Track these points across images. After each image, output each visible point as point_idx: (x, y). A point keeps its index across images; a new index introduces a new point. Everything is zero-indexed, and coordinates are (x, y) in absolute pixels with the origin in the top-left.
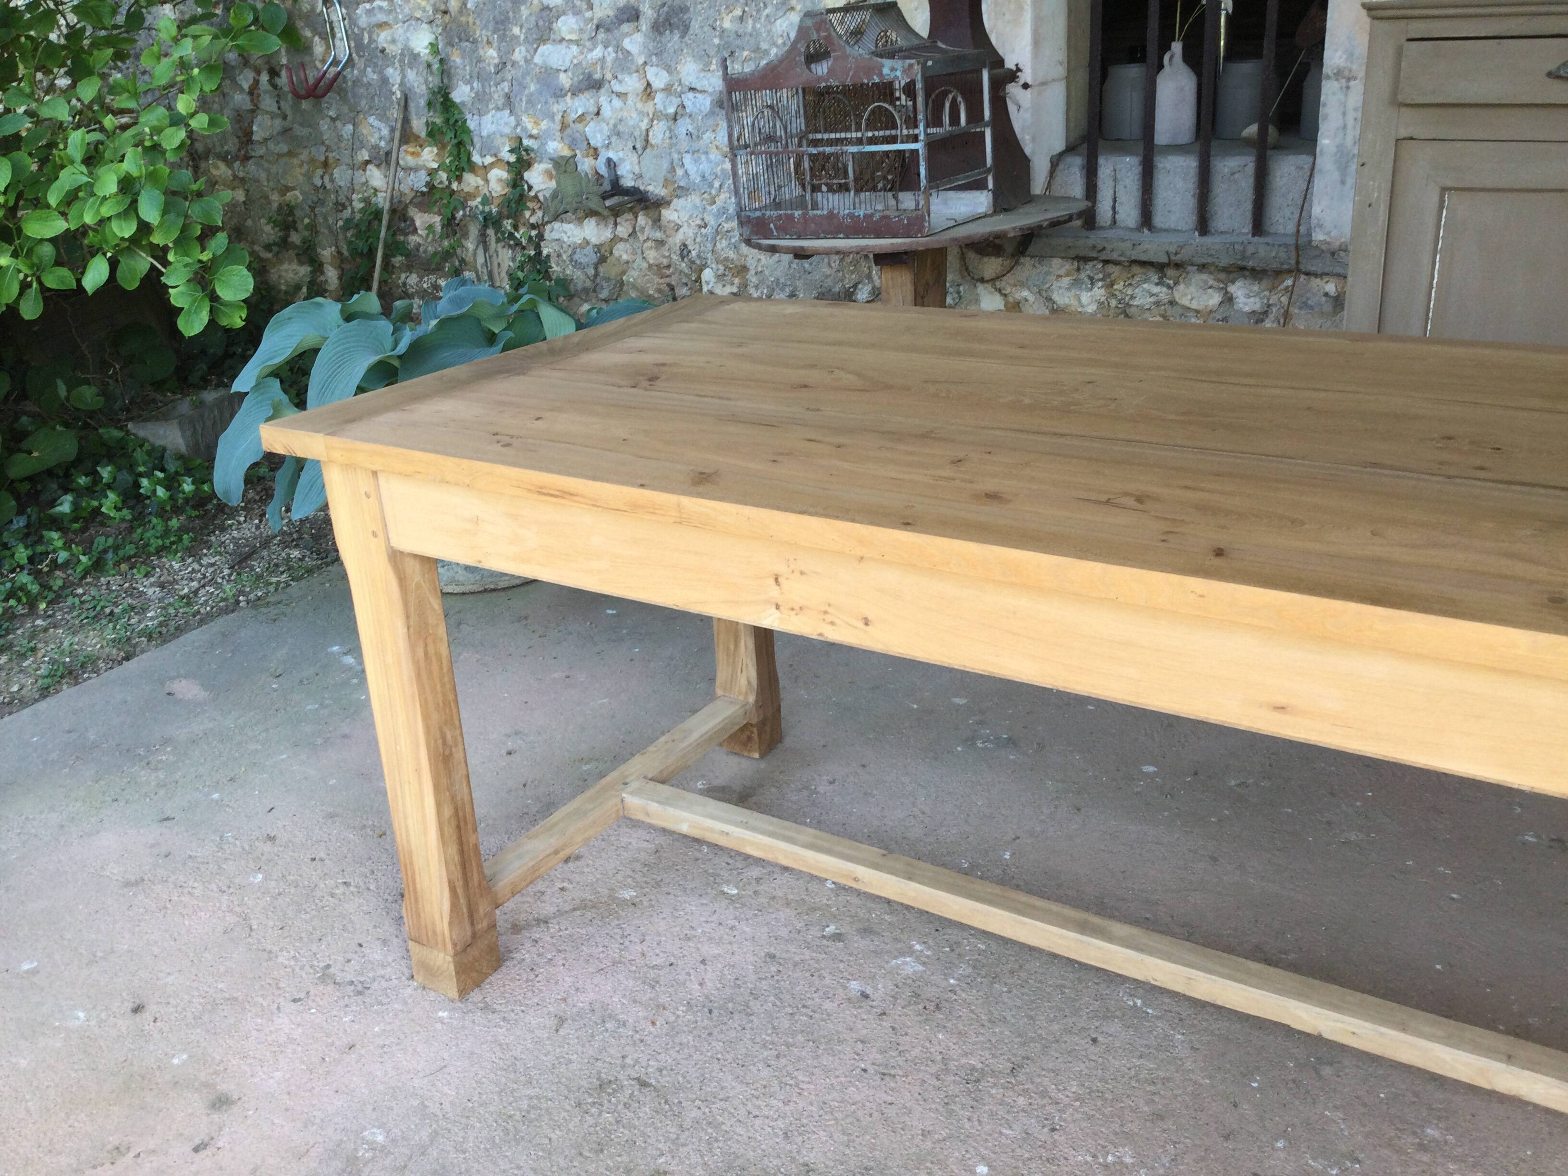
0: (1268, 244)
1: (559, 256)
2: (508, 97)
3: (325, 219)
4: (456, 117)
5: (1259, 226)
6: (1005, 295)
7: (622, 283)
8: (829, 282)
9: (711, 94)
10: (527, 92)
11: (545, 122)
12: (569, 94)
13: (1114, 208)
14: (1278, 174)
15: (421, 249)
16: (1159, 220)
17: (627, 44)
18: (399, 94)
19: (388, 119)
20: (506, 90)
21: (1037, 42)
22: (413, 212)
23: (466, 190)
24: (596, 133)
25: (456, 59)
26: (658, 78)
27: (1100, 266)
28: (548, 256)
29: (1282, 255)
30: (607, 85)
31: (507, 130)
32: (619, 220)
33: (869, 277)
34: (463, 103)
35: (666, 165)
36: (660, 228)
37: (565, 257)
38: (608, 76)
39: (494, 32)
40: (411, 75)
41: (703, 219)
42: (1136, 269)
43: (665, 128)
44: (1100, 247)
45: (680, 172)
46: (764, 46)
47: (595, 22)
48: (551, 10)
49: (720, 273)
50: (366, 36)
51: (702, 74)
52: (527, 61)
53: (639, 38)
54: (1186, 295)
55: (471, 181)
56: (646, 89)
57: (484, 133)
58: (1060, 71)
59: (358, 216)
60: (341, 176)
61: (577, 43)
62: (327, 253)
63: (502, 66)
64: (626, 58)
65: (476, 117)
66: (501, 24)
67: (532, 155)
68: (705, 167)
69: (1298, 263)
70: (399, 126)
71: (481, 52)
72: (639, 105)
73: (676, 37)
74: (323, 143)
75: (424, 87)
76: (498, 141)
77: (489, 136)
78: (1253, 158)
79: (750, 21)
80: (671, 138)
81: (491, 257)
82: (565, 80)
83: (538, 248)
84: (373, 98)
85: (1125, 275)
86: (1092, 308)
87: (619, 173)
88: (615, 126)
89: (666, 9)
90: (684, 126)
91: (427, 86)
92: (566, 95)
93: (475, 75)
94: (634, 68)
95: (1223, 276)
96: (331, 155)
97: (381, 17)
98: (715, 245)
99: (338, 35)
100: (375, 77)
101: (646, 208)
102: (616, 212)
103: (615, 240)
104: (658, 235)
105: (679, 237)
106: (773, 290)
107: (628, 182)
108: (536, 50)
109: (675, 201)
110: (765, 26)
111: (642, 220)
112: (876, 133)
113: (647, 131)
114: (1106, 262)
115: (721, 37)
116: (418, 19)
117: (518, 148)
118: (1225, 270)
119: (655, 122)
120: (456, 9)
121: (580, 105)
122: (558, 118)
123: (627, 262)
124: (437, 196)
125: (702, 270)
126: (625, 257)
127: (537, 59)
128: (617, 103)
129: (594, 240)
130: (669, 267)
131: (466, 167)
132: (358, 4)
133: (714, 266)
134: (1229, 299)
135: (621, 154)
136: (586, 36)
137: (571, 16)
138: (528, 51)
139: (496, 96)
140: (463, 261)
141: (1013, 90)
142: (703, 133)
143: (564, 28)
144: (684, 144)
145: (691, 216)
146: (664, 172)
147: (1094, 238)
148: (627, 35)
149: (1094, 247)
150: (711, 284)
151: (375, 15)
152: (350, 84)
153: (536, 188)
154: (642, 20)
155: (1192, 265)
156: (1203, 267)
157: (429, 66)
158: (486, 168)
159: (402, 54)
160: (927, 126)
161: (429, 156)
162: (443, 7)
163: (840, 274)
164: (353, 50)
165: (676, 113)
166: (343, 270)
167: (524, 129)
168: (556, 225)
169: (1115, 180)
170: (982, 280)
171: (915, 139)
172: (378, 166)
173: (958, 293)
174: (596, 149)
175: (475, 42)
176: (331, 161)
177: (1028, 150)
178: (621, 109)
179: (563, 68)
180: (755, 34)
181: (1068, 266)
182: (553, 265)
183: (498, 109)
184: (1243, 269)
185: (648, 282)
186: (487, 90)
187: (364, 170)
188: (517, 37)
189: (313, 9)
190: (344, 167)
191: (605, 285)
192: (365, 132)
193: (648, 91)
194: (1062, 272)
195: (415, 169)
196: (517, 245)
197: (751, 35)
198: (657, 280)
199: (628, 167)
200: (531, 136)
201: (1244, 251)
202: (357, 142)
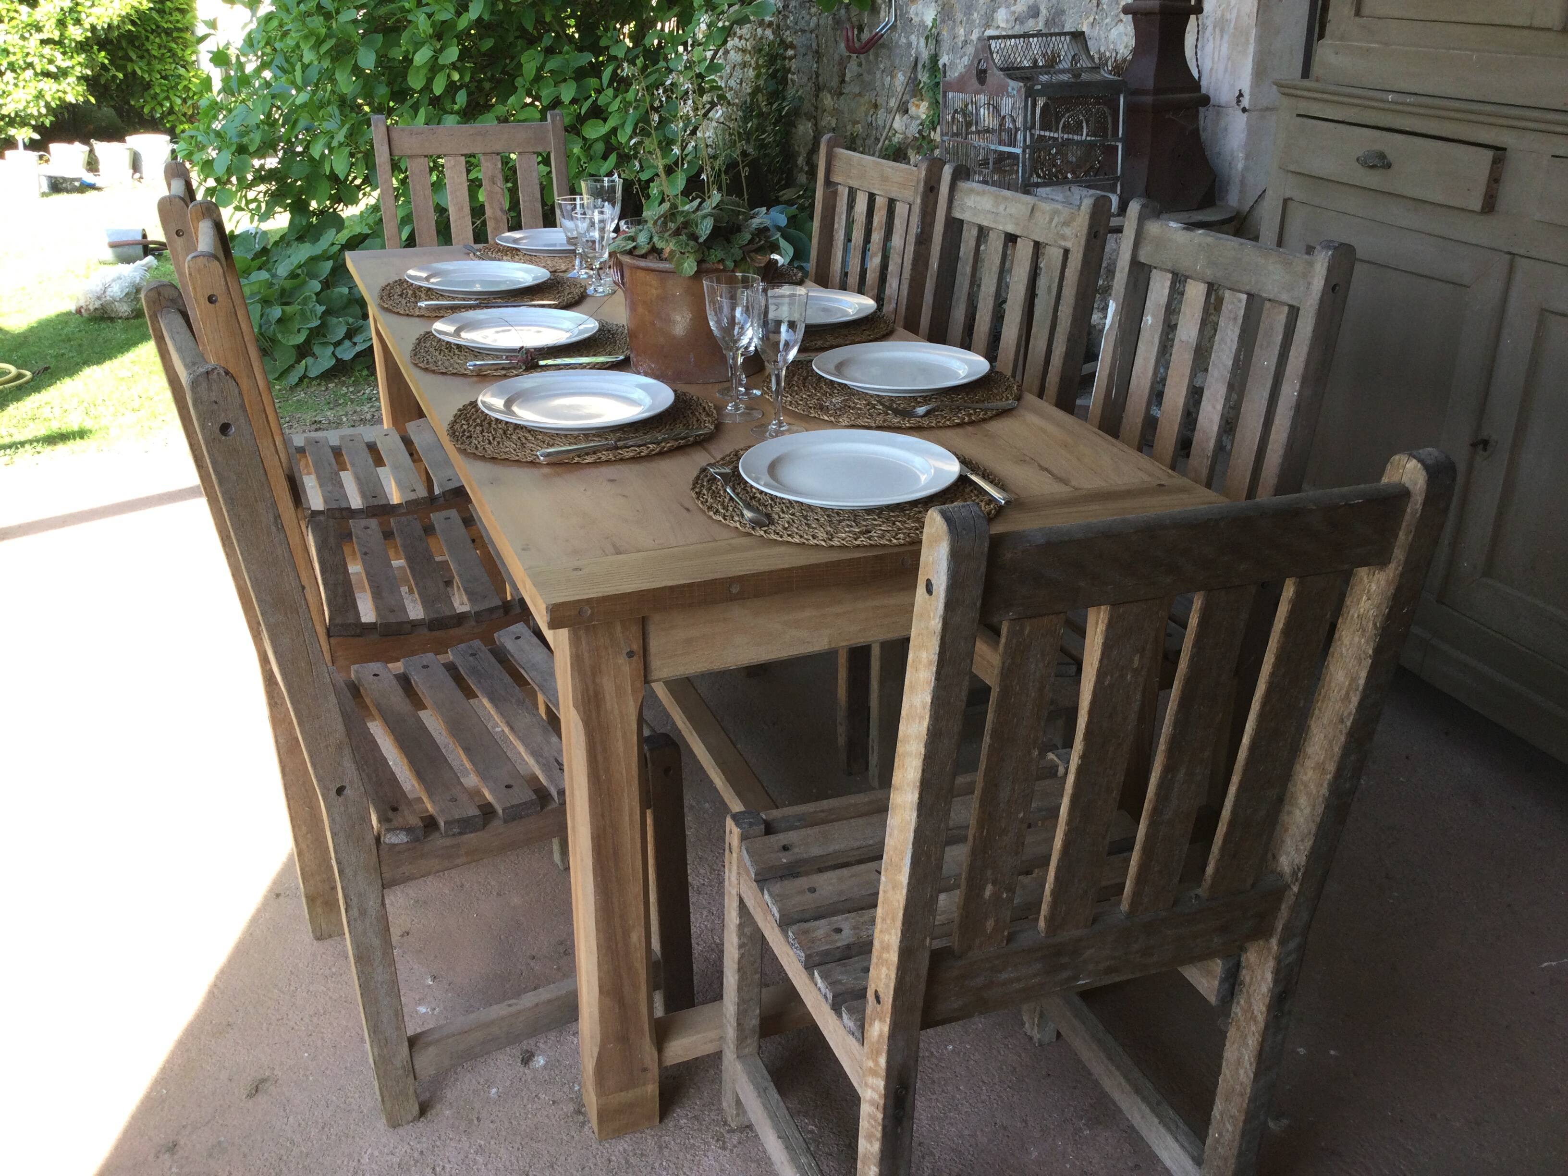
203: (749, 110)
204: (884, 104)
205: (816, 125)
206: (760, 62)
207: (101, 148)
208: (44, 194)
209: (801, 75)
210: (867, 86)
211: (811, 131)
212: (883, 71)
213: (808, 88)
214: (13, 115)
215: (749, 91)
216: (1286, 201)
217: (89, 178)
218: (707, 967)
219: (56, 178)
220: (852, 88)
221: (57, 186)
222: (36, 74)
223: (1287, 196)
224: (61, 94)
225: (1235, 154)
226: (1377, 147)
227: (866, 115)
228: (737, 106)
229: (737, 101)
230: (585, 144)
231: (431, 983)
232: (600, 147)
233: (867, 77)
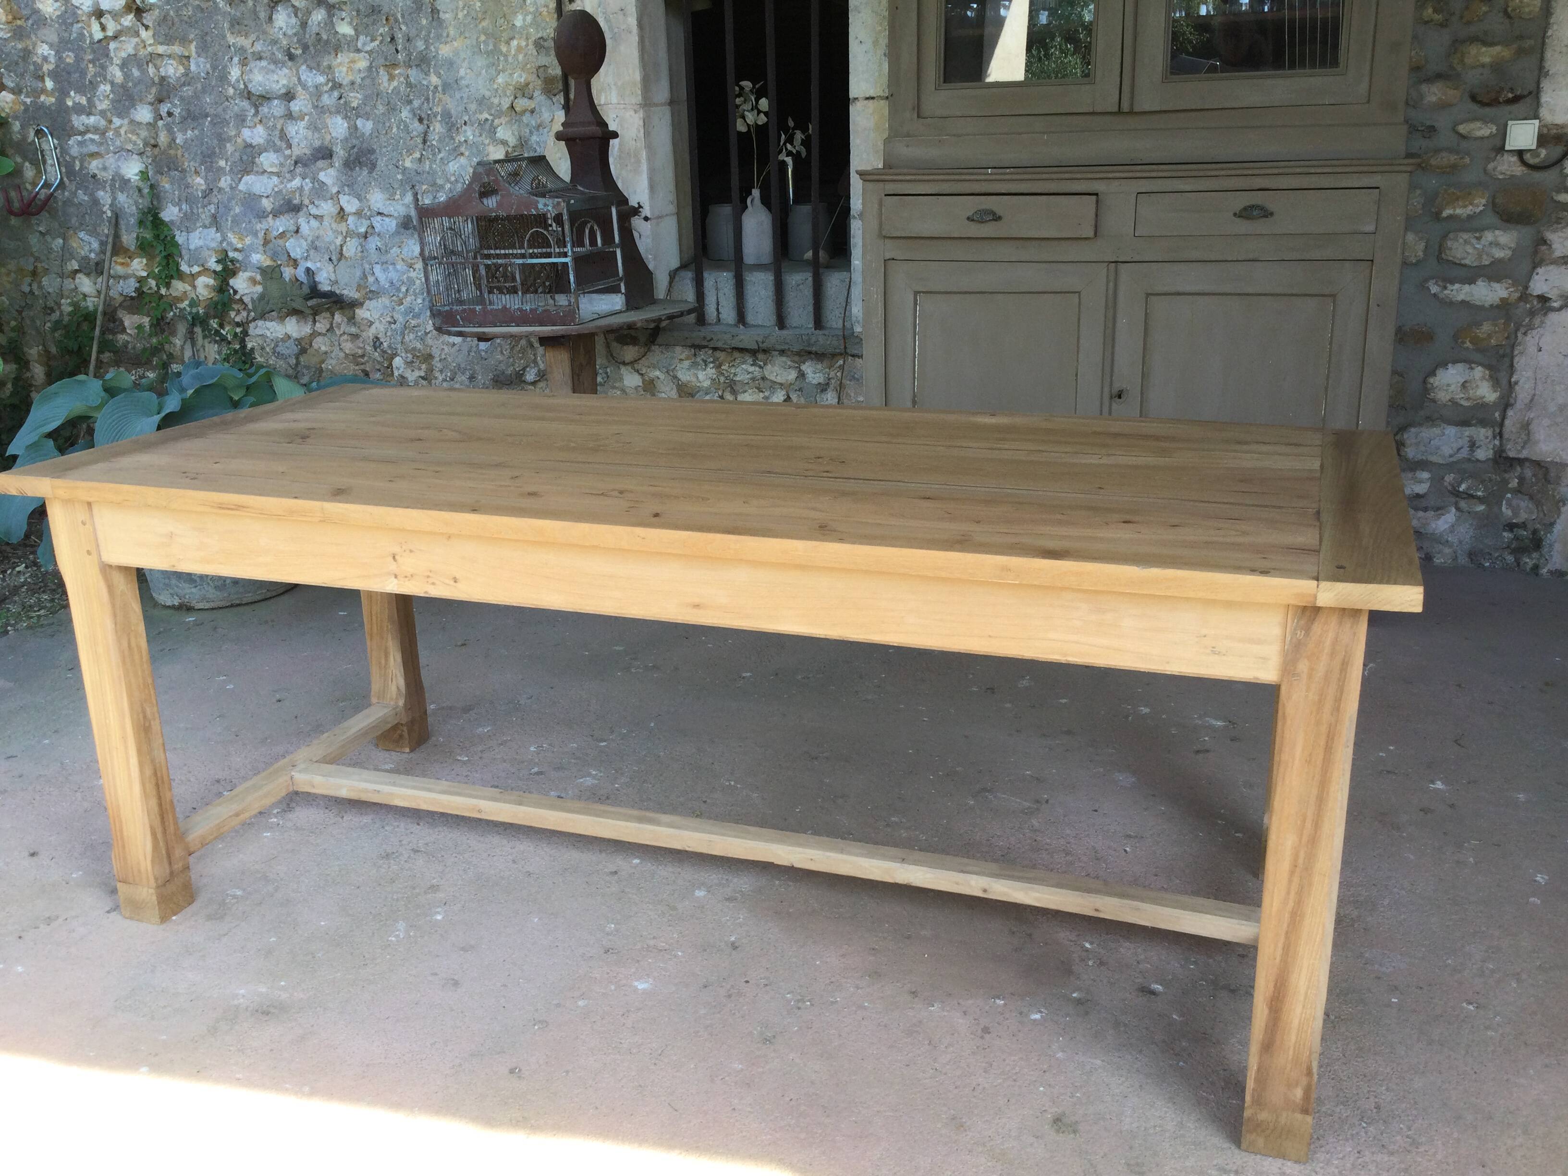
0: (825, 335)
1: (263, 348)
2: (214, 217)
3: (33, 320)
4: (166, 233)
5: (818, 322)
6: (642, 375)
7: (321, 370)
8: (502, 367)
9: (396, 218)
10: (232, 213)
11: (249, 238)
12: (271, 216)
13: (718, 310)
14: (829, 285)
15: (130, 346)
16: (750, 318)
17: (322, 176)
18: (109, 214)
19: (98, 234)
20: (213, 211)
21: (652, 187)
22: (122, 314)
23: (174, 295)
24: (296, 248)
25: (166, 184)
26: (350, 204)
27: (711, 352)
28: (252, 349)
29: (835, 343)
30: (305, 209)
31: (213, 245)
32: (317, 318)
33: (535, 362)
34: (172, 222)
35: (358, 273)
36: (354, 324)
37: (268, 350)
38: (306, 202)
39: (202, 164)
40: (122, 198)
41: (392, 317)
42: (736, 354)
43: (357, 244)
44: (709, 338)
45: (371, 279)
46: (440, 182)
47: (294, 158)
48: (254, 147)
49: (409, 360)
50: (77, 163)
51: (388, 202)
52: (232, 188)
53: (332, 172)
54: (772, 372)
55: (179, 287)
56: (339, 213)
57: (192, 247)
58: (672, 208)
59: (66, 319)
60: (50, 283)
61: (278, 175)
62: (33, 352)
63: (208, 193)
64: (321, 188)
65: (184, 234)
66: (208, 158)
67: (238, 265)
68: (393, 275)
69: (845, 348)
70: (110, 240)
71: (190, 180)
72: (334, 226)
73: (365, 172)
74: (32, 254)
75: (134, 208)
76: (206, 253)
77: (196, 249)
78: (811, 274)
79: (427, 163)
80: (362, 252)
81: (198, 351)
82: (267, 204)
83: (243, 343)
84: (83, 216)
85: (729, 359)
86: (707, 384)
87: (317, 279)
88: (313, 242)
89: (356, 150)
90: (373, 243)
91: (137, 208)
92: (268, 216)
93: (184, 199)
94: (329, 195)
95: (796, 358)
96: (39, 265)
97: (93, 148)
98: (404, 337)
99: (49, 162)
100: (86, 198)
101: (342, 308)
102: (315, 312)
103: (314, 334)
104: (353, 330)
105: (372, 331)
106: (456, 373)
107: (325, 287)
108: (240, 179)
109: (367, 302)
110: (440, 167)
111: (338, 317)
112: (536, 251)
113: (341, 246)
114: (715, 349)
115: (403, 173)
116: (129, 151)
117: (223, 259)
118: (798, 354)
119: (348, 239)
120: (165, 144)
121: (281, 224)
122: (261, 235)
123: (326, 353)
124: (147, 300)
125: (393, 358)
126: (323, 348)
127: (241, 187)
128: (314, 223)
129: (295, 335)
130: (363, 356)
131: (175, 274)
132: (70, 136)
133: (403, 355)
134: (802, 375)
135: (318, 265)
136: (285, 170)
137: (272, 153)
138: (232, 180)
139: (203, 216)
140: (171, 356)
141: (637, 222)
142: (391, 248)
143: (265, 163)
144: (374, 256)
145: (382, 314)
146: (357, 279)
147: (704, 332)
148: (321, 170)
149: (705, 338)
150: (402, 370)
151: (87, 146)
152: (60, 204)
153: (241, 292)
154: (335, 159)
155: (775, 350)
156: (782, 352)
157: (140, 190)
158: (193, 277)
159: (113, 180)
160: (573, 246)
161: (139, 266)
162: (152, 142)
163: (511, 360)
164: (64, 175)
165: (367, 232)
166: (49, 366)
167: (230, 244)
168: (260, 323)
169: (717, 289)
170: (624, 364)
171: (565, 255)
172: (88, 275)
173: (606, 373)
174: (295, 261)
175: (183, 171)
176: (40, 270)
177: (651, 267)
178: (318, 228)
179: (265, 195)
180: (432, 173)
181: (687, 352)
182: (257, 356)
183: (205, 227)
184: (810, 353)
185: (345, 368)
186: (195, 211)
187: (74, 279)
188: (221, 169)
189: (24, 138)
190: (54, 276)
191: (305, 371)
192: (75, 245)
193: (342, 214)
194: (683, 356)
195: (125, 277)
196: (222, 340)
197: (428, 173)
198: (352, 366)
199: (325, 275)
200: (236, 250)
201: (810, 339)
202: (67, 253)
204: (54, 269)
212: (44, 234)
216: (886, 262)
225: (646, 256)
226: (985, 208)
227: (17, 285)
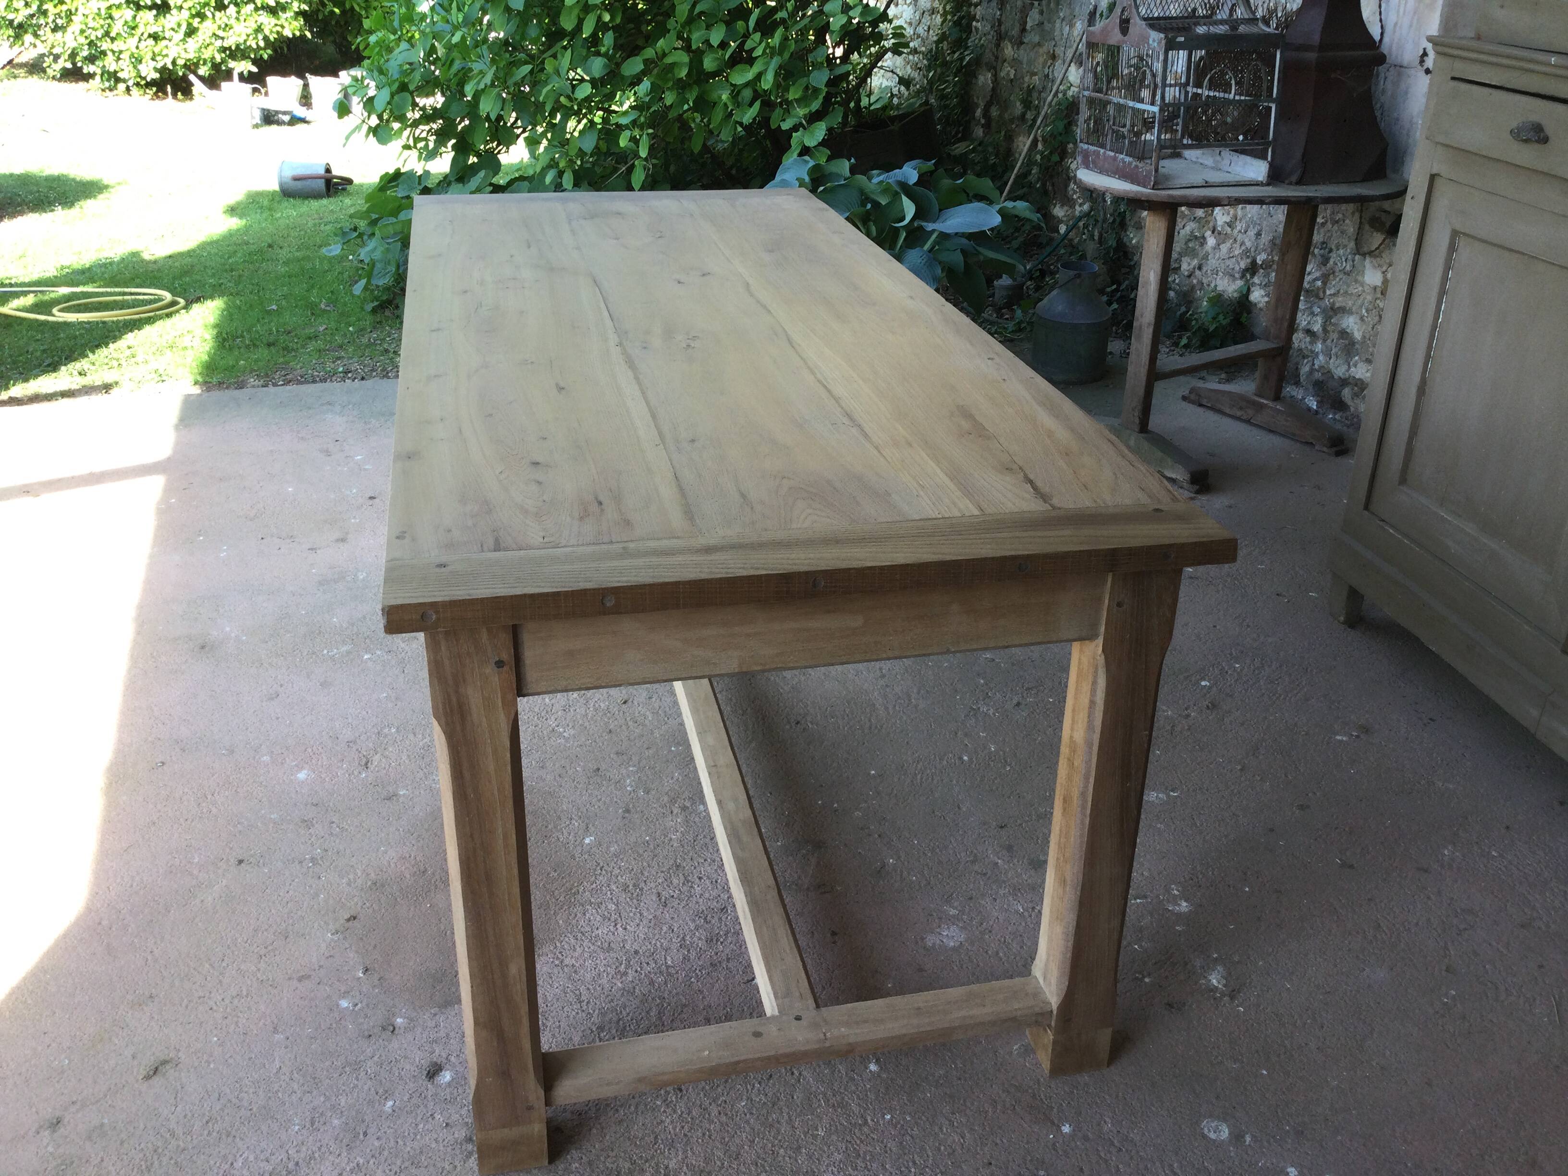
6: (1384, 273)
60: (1057, 68)
170: (1369, 253)
171: (1156, 103)
173: (1354, 261)
176: (1055, 55)
203: (934, 58)
204: (1062, 55)
205: (995, 76)
206: (948, 7)
207: (315, 81)
208: (256, 126)
209: (985, 22)
210: (1046, 35)
211: (990, 82)
212: (1063, 20)
213: (990, 37)
214: (233, 48)
215: (935, 38)
216: (1433, 178)
217: (301, 112)
218: (650, 991)
219: (268, 110)
220: (1032, 37)
221: (269, 118)
222: (257, 9)
223: (1434, 171)
224: (279, 29)
225: (1415, 120)
226: (1534, 118)
227: (1044, 67)
228: (923, 54)
229: (923, 49)
230: (733, 91)
231: (361, 975)
232: (747, 94)
233: (1047, 27)
